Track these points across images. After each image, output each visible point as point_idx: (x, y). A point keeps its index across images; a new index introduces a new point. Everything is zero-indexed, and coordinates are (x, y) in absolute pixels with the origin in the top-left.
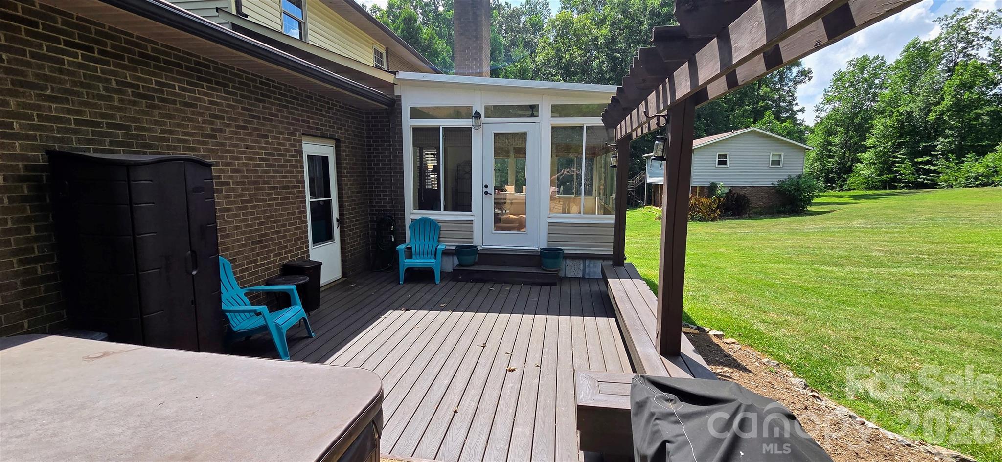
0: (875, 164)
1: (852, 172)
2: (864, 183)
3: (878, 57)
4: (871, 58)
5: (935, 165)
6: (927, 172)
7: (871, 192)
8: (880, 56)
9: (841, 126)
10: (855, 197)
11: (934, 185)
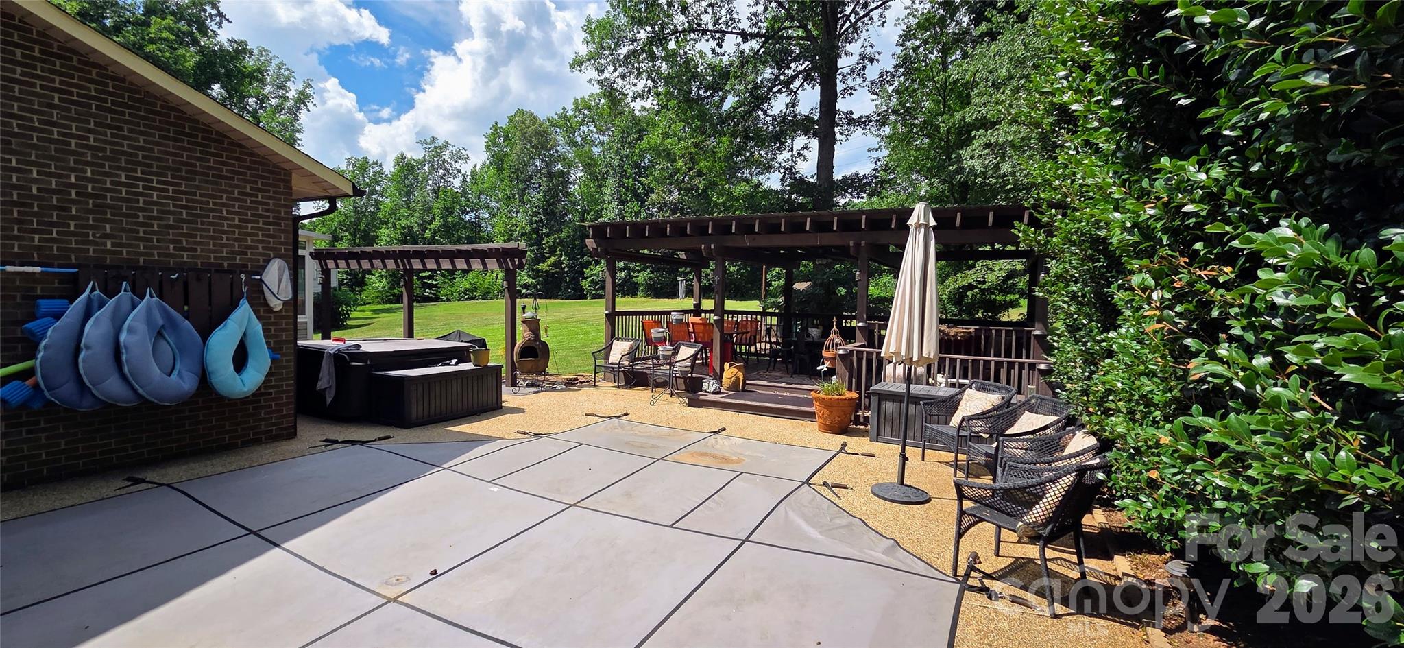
0: (386, 276)
1: (366, 285)
2: (377, 297)
3: (376, 163)
4: (371, 162)
5: (436, 280)
6: (430, 286)
7: (388, 306)
8: (379, 162)
9: (346, 231)
10: (375, 311)
11: (436, 299)
